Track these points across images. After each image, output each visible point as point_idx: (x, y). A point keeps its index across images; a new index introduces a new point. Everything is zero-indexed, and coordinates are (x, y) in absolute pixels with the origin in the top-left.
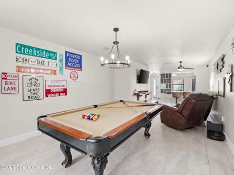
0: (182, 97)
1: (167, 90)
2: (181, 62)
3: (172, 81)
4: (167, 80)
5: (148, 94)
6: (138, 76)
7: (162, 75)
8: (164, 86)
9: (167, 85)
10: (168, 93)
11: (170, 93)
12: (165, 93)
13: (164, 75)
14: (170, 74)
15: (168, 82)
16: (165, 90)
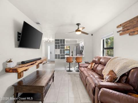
0: (74, 61)
1: (61, 55)
2: (78, 24)
3: (65, 47)
4: (61, 45)
5: (41, 63)
6: (19, 33)
7: (56, 40)
8: (58, 52)
9: (61, 51)
10: (62, 58)
11: (64, 58)
12: (59, 58)
13: (58, 40)
14: (64, 40)
15: (61, 48)
16: (59, 55)
